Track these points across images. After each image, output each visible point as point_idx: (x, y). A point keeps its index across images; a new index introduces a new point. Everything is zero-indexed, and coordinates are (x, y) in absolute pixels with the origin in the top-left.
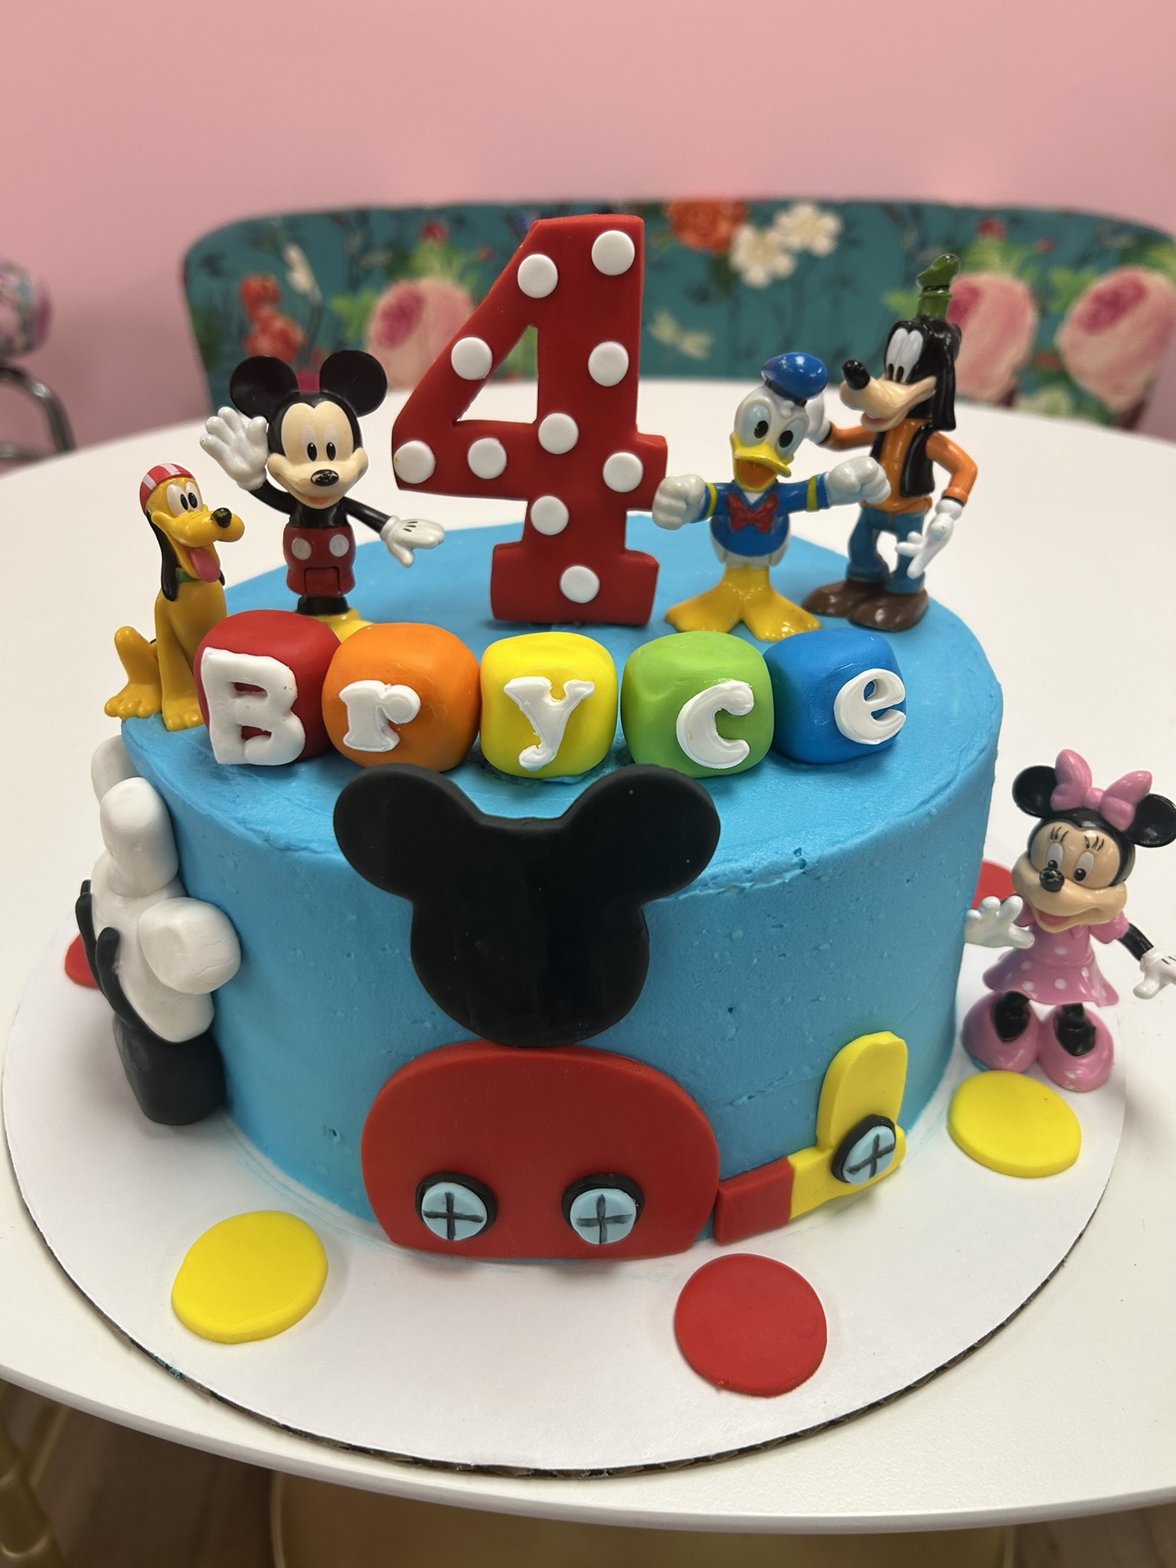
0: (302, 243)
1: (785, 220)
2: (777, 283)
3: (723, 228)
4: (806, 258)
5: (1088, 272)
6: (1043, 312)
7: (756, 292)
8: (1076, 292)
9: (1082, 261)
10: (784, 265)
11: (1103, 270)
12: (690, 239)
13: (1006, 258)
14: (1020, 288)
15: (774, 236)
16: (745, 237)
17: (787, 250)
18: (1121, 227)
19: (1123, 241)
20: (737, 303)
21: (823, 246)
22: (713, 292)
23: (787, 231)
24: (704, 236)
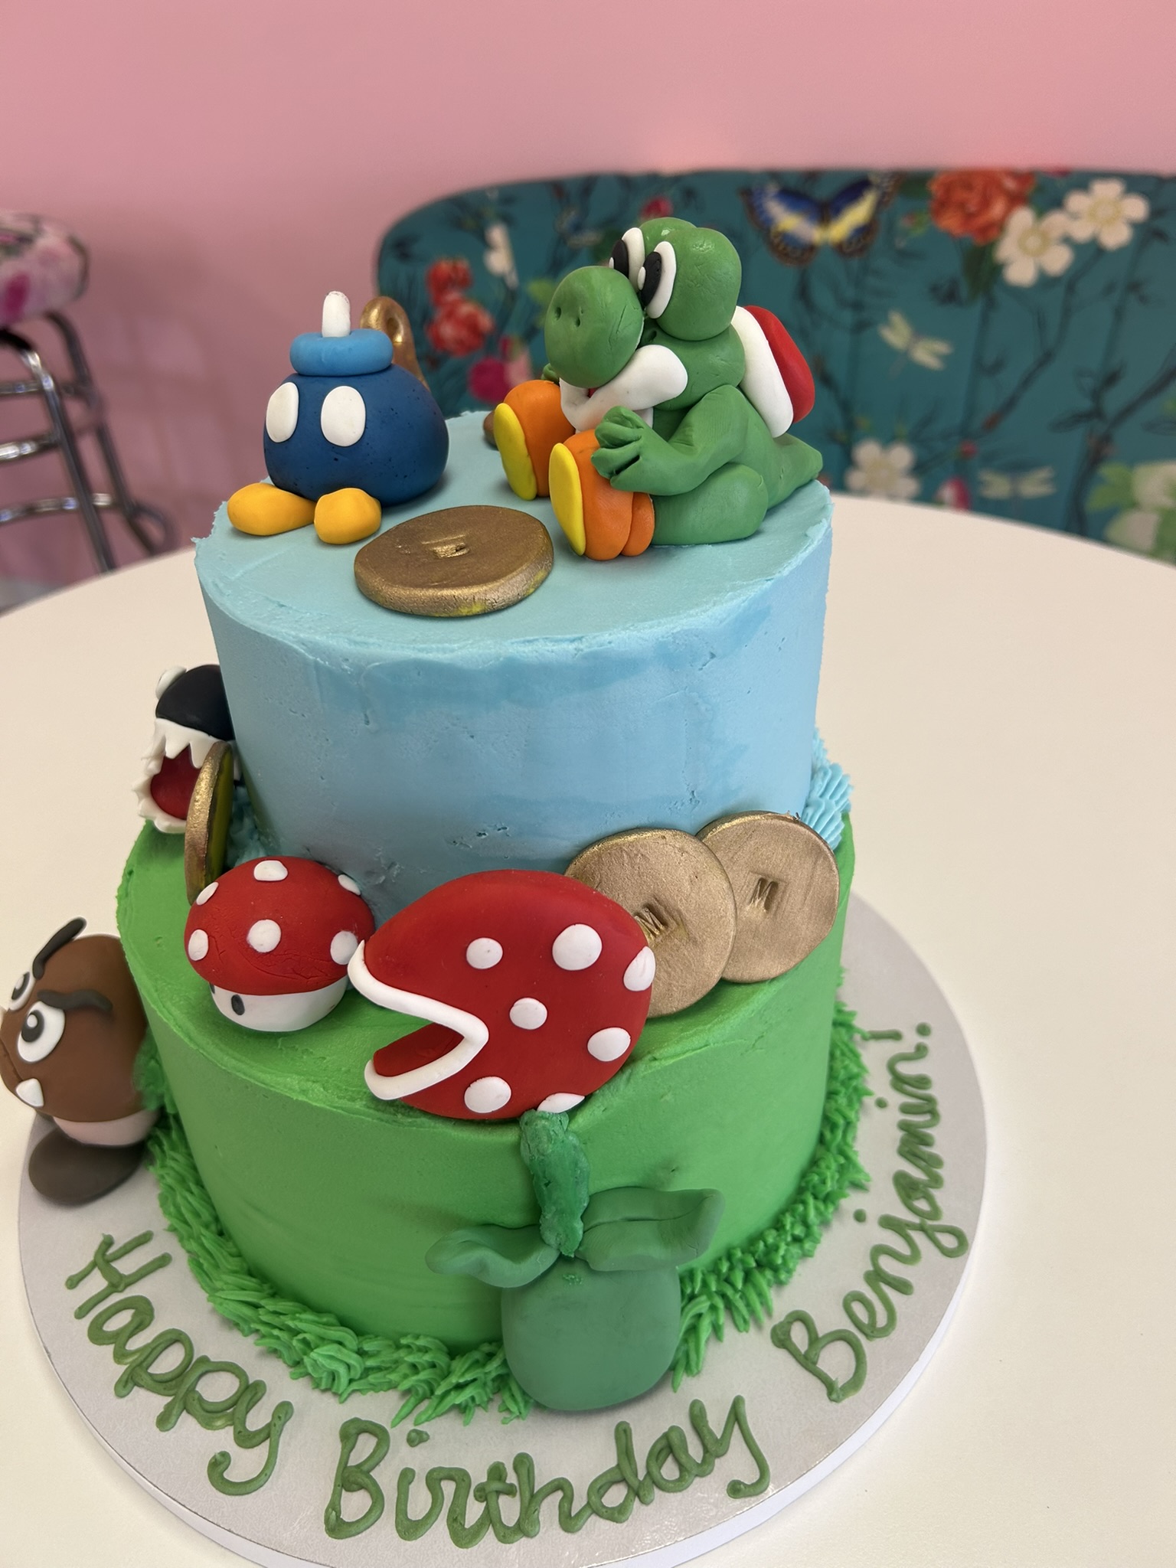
0: (507, 220)
1: (1077, 201)
2: (1045, 281)
3: (998, 208)
4: (1089, 254)
7: (1017, 292)
10: (1058, 260)
12: (950, 222)
15: (1057, 221)
16: (1022, 218)
17: (1067, 240)
20: (991, 304)
21: (1117, 236)
22: (964, 290)
23: (1075, 216)
24: (969, 217)
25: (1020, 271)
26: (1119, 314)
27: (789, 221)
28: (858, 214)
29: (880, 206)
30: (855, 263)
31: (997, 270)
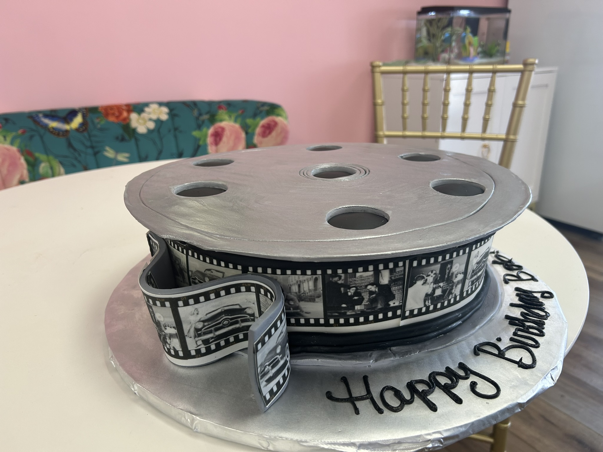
1: (147, 109)
2: (150, 131)
3: (125, 114)
4: (158, 122)
5: (258, 119)
6: (247, 133)
7: (142, 135)
8: (256, 126)
9: (255, 116)
10: (152, 125)
11: (262, 118)
12: (112, 119)
13: (230, 117)
14: (237, 126)
15: (144, 115)
16: (134, 116)
17: (150, 120)
18: (264, 104)
19: (266, 108)
20: (137, 140)
21: (164, 117)
22: (127, 137)
23: (149, 113)
24: (117, 117)
25: (142, 129)
26: (176, 137)
27: (54, 124)
28: (78, 120)
29: (84, 117)
30: (86, 134)
31: (134, 130)
